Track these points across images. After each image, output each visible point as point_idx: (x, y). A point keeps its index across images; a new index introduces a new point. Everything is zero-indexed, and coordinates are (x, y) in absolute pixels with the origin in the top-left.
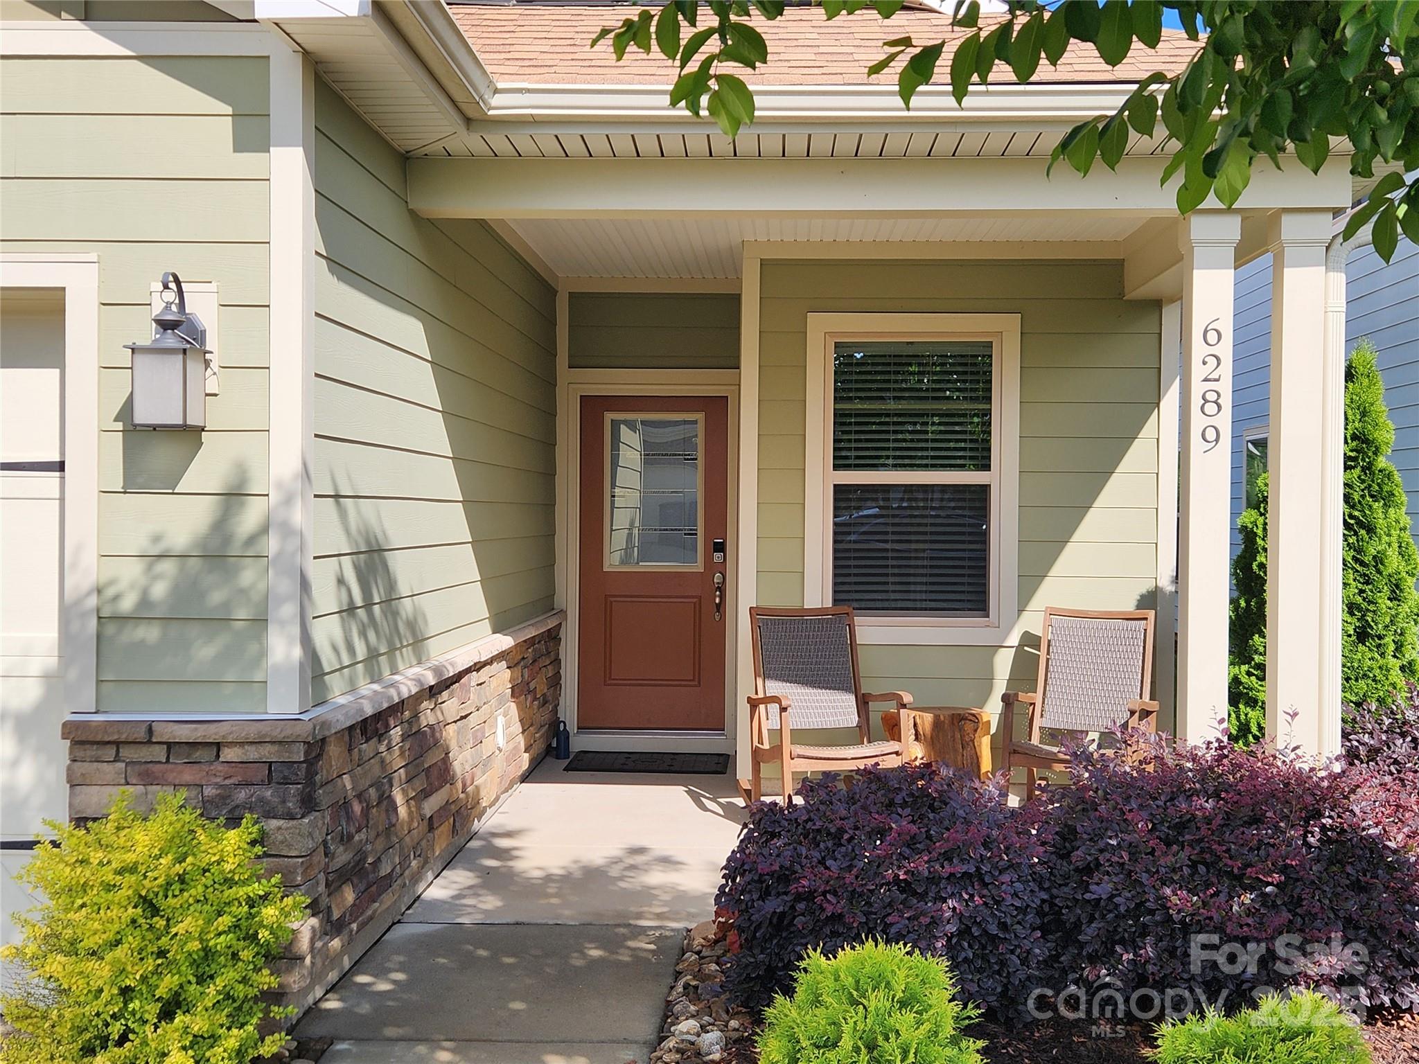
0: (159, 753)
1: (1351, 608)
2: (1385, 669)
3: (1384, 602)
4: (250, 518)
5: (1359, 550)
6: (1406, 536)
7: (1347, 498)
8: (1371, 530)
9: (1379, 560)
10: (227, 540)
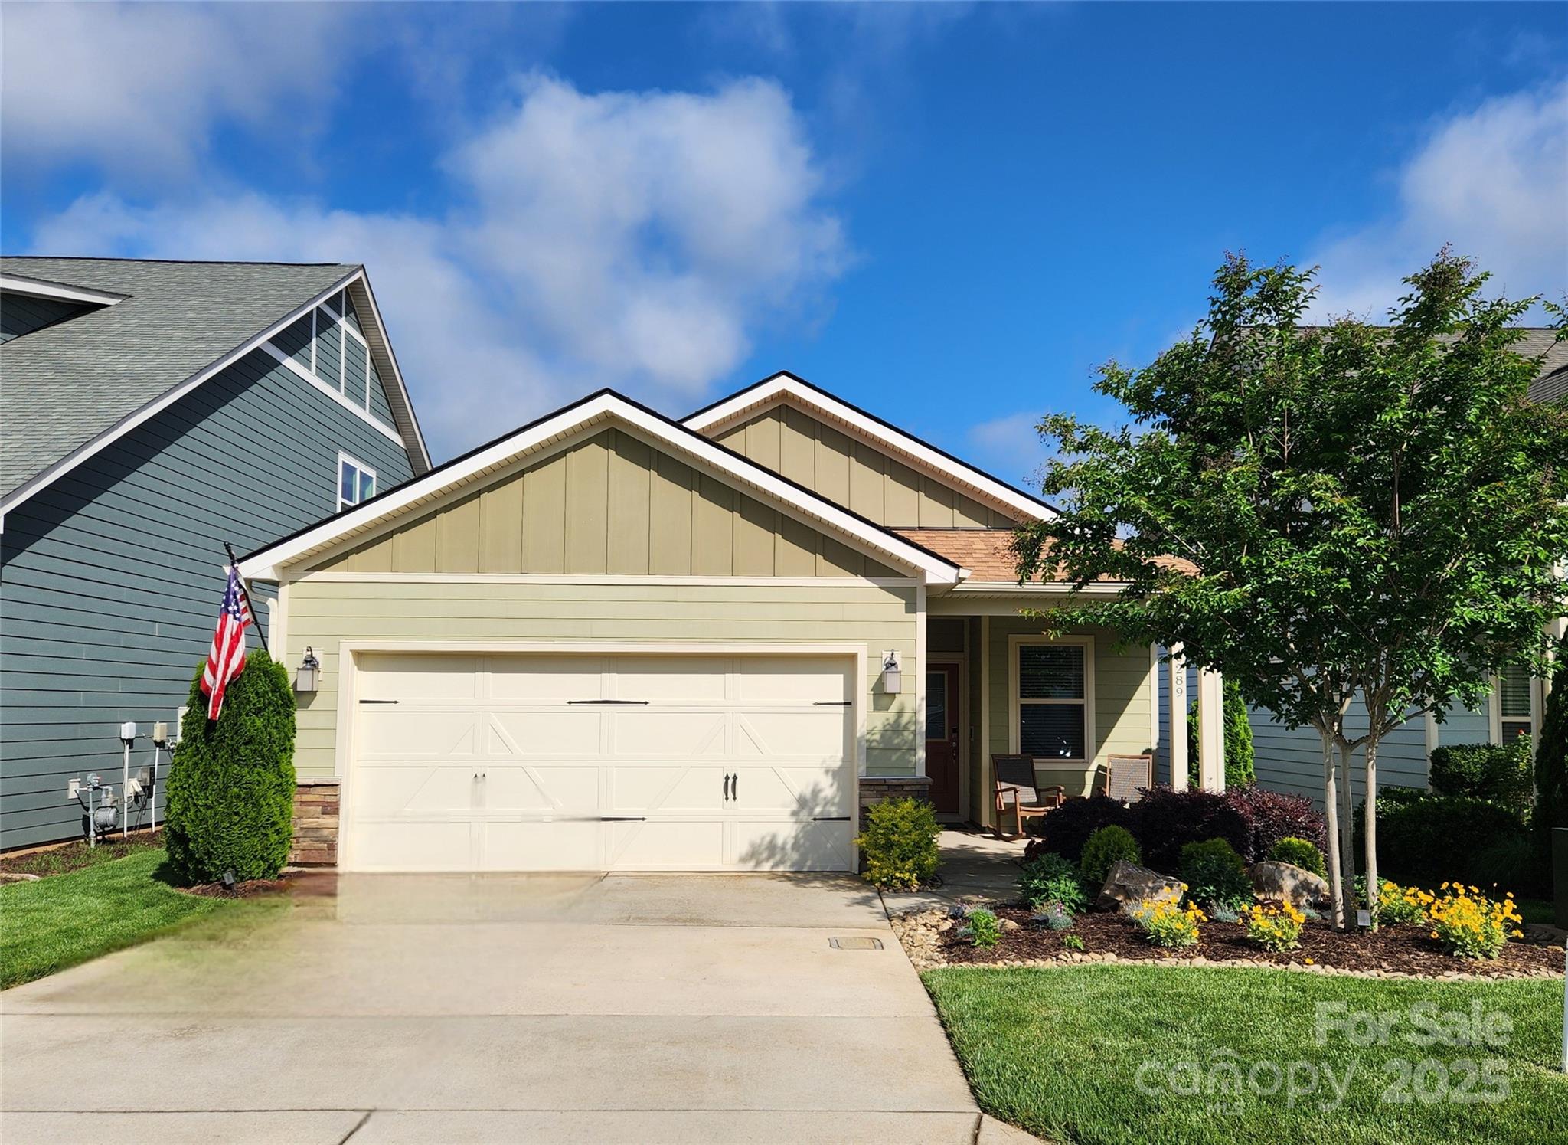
0: (886, 788)
1: (1227, 752)
2: (1241, 775)
3: (1240, 750)
4: (905, 719)
5: (1230, 731)
6: (1247, 725)
7: (1225, 711)
8: (1234, 723)
9: (1237, 734)
10: (899, 725)
